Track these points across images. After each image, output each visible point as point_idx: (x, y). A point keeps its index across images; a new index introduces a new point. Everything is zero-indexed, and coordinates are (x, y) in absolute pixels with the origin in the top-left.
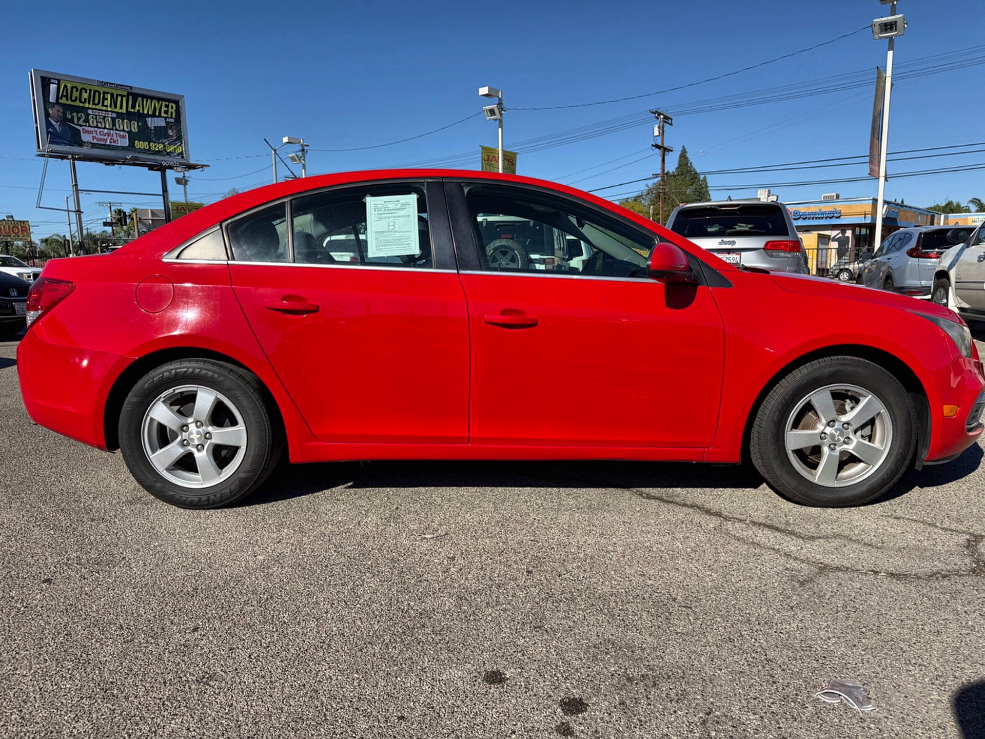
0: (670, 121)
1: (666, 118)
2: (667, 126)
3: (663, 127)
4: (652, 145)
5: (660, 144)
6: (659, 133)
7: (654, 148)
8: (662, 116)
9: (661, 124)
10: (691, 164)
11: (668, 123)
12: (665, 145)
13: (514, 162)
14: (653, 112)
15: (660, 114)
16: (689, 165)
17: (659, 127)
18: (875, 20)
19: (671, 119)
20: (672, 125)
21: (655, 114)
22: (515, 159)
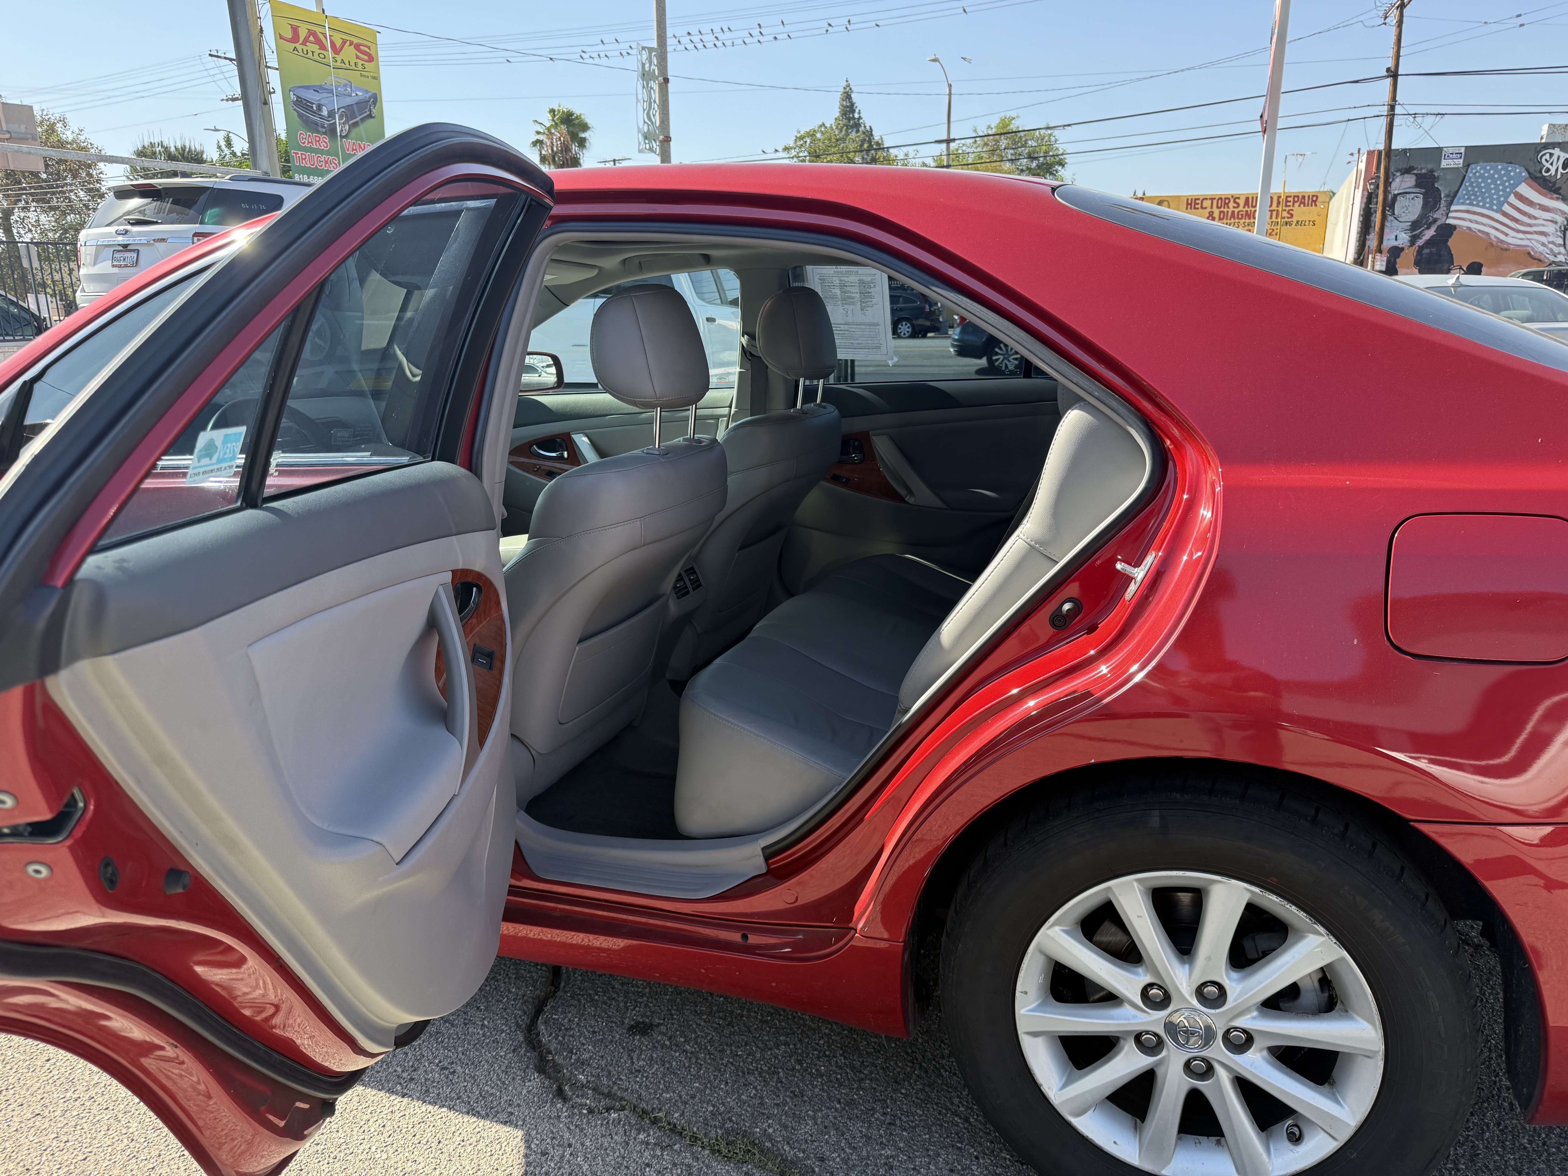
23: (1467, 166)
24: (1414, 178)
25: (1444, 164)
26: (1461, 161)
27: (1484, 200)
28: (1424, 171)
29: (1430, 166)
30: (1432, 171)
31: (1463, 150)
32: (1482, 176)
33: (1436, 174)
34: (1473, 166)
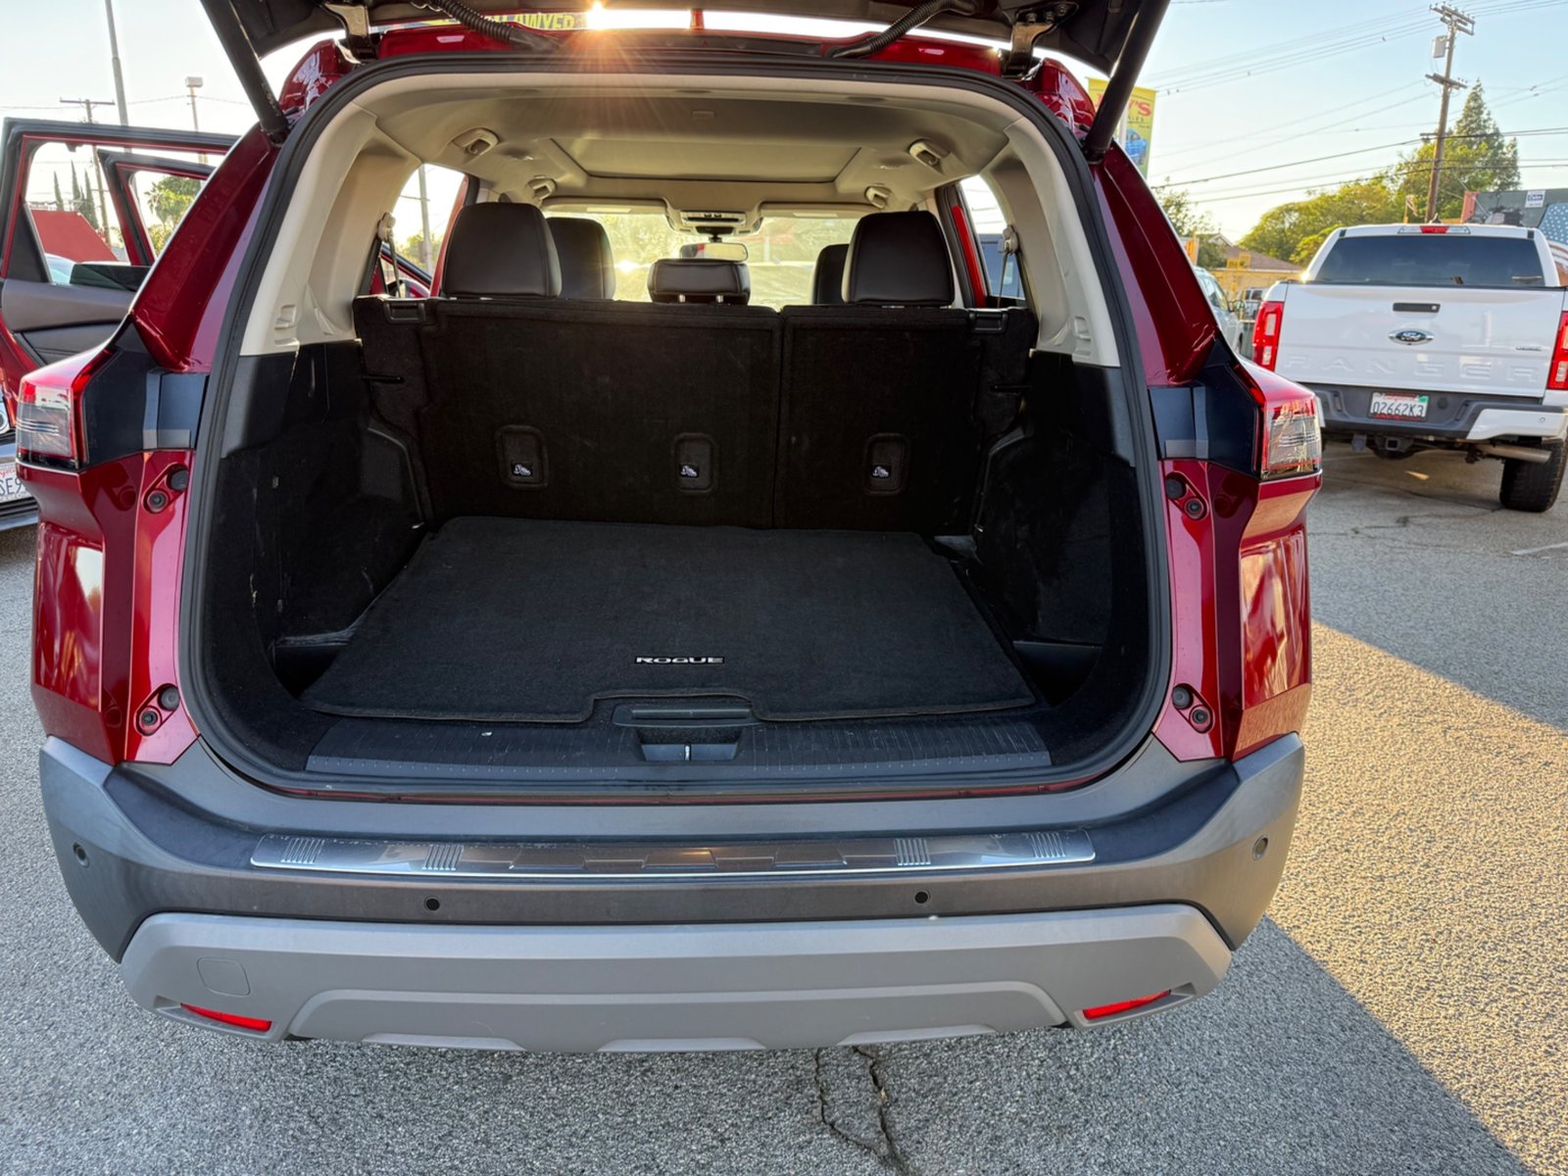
0: (1469, 27)
5: (1443, 74)
7: (1431, 80)
10: (1489, 114)
11: (1466, 31)
12: (1453, 77)
13: (1150, 108)
14: (1435, 9)
16: (1484, 116)
20: (1472, 34)
22: (1153, 101)
23: (1547, 205)
24: (1503, 216)
25: (1528, 204)
26: (1542, 202)
27: (1559, 236)
28: (1511, 210)
29: (1516, 206)
30: (1518, 210)
31: (1543, 193)
32: (1558, 215)
33: (1521, 213)
34: (1551, 206)
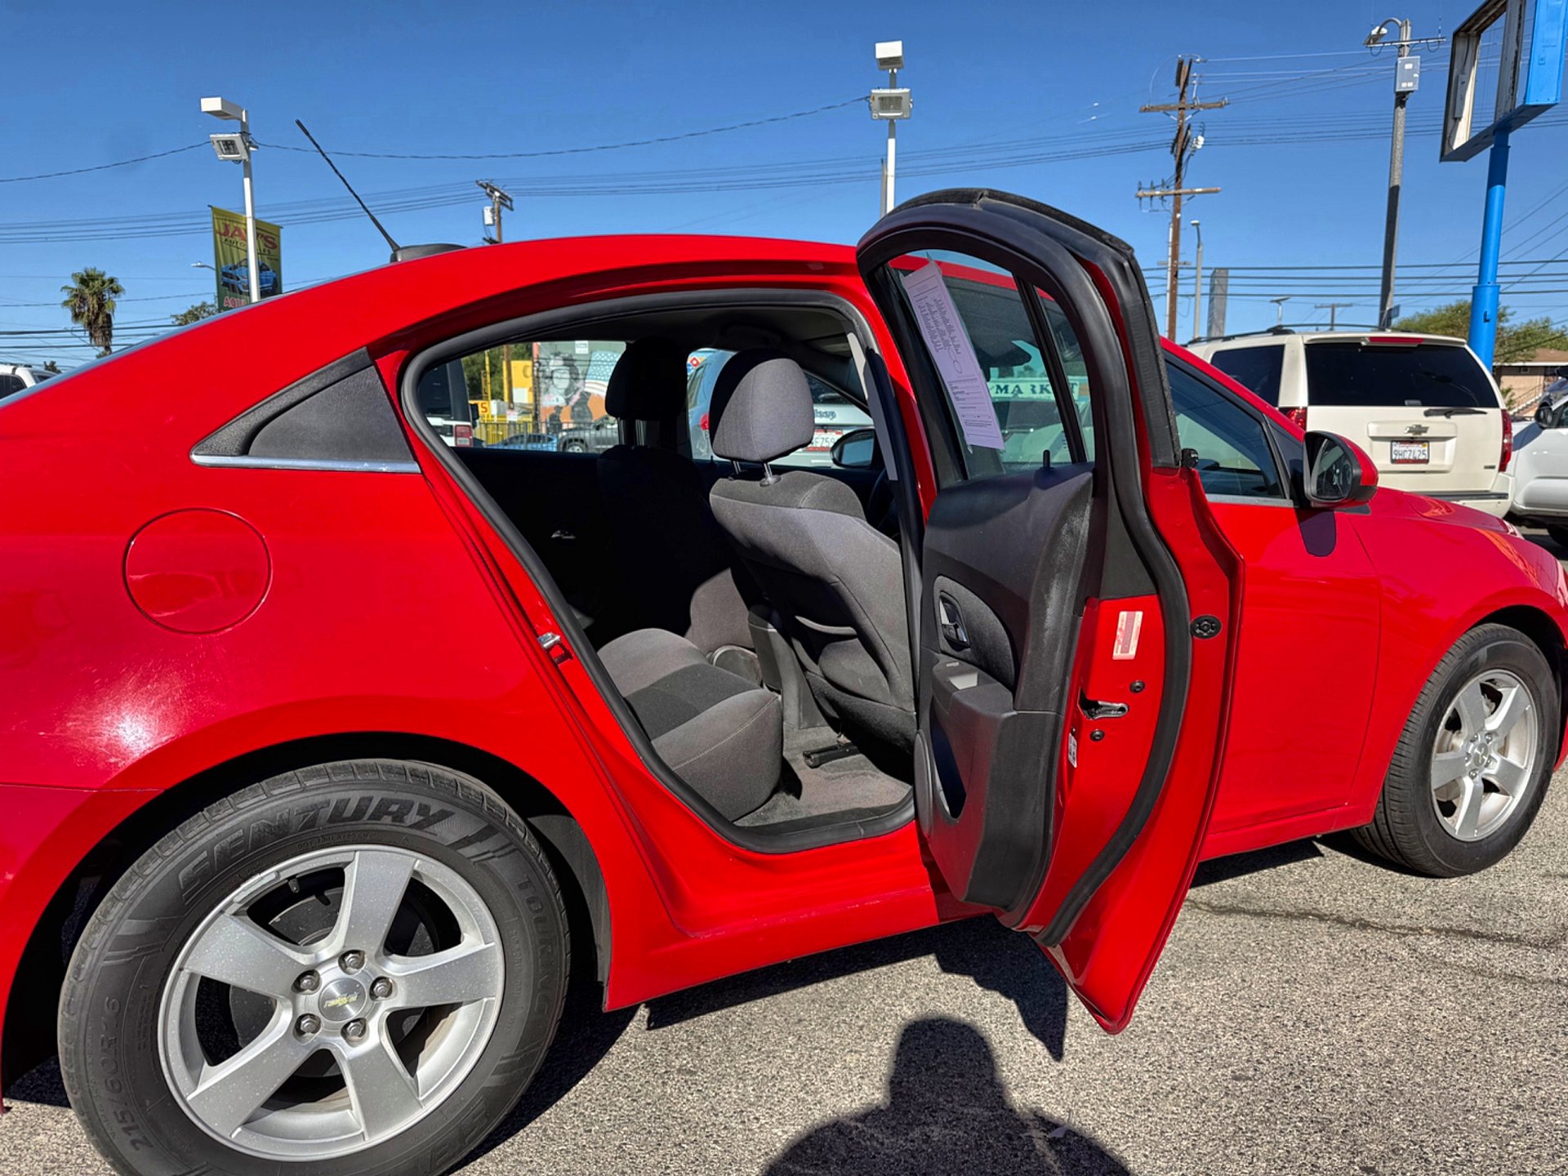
1: (503, 197)
2: (504, 210)
3: (499, 212)
4: (484, 239)
6: (494, 220)
8: (497, 194)
9: (496, 206)
15: (493, 190)
17: (493, 211)
18: (874, 91)
19: (511, 200)
21: (485, 188)
